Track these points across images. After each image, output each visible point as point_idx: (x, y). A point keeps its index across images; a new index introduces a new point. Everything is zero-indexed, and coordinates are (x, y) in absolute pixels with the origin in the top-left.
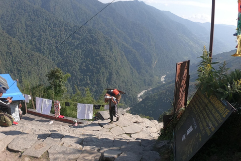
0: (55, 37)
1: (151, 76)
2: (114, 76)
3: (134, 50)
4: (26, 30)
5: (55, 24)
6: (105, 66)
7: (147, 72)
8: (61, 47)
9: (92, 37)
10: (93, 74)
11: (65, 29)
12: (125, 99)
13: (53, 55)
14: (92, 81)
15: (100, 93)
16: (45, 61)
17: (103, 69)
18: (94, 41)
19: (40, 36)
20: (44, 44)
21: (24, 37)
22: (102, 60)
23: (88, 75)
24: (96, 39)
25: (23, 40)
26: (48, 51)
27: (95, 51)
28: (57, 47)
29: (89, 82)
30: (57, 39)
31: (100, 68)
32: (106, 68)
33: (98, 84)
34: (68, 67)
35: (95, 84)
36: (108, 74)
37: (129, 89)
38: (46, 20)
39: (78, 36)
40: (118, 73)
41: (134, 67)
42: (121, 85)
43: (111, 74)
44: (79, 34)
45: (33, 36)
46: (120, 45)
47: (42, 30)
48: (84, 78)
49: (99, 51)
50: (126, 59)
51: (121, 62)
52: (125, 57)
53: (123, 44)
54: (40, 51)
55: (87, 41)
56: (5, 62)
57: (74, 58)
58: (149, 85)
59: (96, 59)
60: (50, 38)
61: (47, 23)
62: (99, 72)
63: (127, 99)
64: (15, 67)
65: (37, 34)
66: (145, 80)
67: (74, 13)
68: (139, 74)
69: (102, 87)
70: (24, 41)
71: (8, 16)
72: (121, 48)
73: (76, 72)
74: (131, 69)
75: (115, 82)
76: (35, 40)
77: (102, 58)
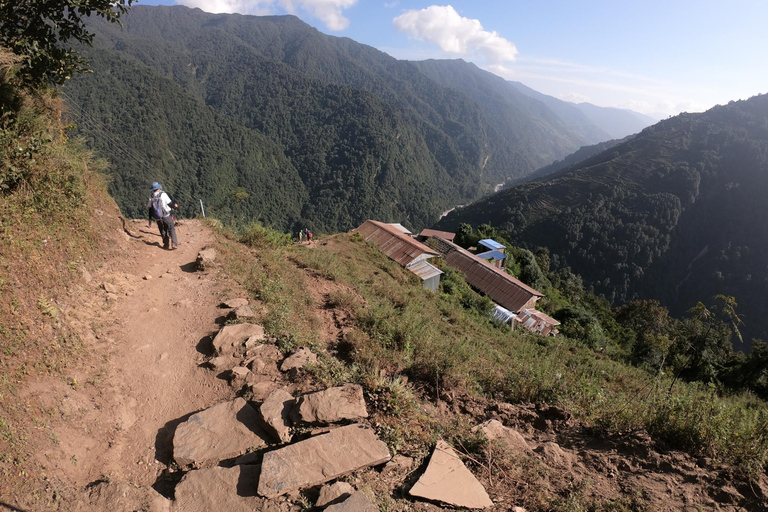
0: (291, 104)
1: (476, 182)
2: (392, 172)
3: (445, 135)
4: (244, 95)
5: (295, 83)
6: (374, 152)
7: (467, 174)
8: (301, 122)
9: (357, 102)
10: (349, 167)
11: (312, 92)
12: (411, 216)
13: (283, 135)
14: (345, 179)
15: (360, 201)
16: (260, 142)
17: (369, 158)
18: (361, 110)
19: (266, 103)
20: (270, 117)
21: (238, 106)
22: (371, 143)
23: (340, 169)
24: (363, 106)
25: (234, 110)
26: (276, 127)
27: (361, 127)
28: (292, 121)
29: (340, 180)
30: (295, 108)
31: (364, 156)
32: (377, 156)
33: (357, 185)
34: (306, 154)
35: (351, 185)
36: (379, 168)
37: (422, 198)
38: (280, 77)
39: (334, 102)
40: (401, 166)
41: (443, 165)
42: (404, 190)
43: (385, 168)
44: (335, 99)
45: (254, 104)
46: (419, 125)
47: (271, 93)
48: (332, 173)
49: (368, 126)
50: (426, 146)
51: (415, 151)
52: (424, 143)
53: (424, 123)
54: (261, 127)
55: (348, 111)
56: (175, 139)
57: (319, 138)
58: (469, 196)
59: (360, 140)
60: (281, 106)
61: (281, 83)
62: (361, 163)
63: (415, 216)
64: (194, 149)
65: (260, 100)
66: (461, 187)
67: (342, 71)
68: (452, 175)
69: (363, 191)
70: (237, 112)
71: (220, 76)
72: (422, 129)
73: (319, 163)
74: (436, 166)
75: (392, 183)
76: (256, 110)
77: (370, 139)
